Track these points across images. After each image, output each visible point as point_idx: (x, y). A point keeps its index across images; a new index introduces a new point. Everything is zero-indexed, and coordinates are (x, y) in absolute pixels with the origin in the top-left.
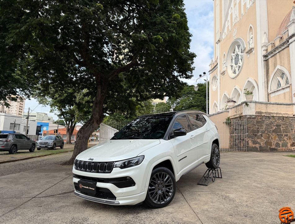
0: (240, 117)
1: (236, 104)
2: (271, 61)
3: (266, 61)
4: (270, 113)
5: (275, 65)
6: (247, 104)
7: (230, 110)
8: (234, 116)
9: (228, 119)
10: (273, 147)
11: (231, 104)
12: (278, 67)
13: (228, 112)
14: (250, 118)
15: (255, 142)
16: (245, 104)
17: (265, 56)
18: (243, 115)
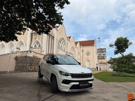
0: (25, 57)
1: (20, 51)
2: (34, 36)
3: (32, 36)
4: (37, 57)
5: (36, 39)
6: (31, 52)
7: (18, 53)
8: (21, 56)
9: (16, 57)
10: (36, 70)
11: (18, 50)
12: (37, 39)
13: (17, 53)
14: (31, 58)
15: (31, 68)
16: (30, 52)
17: (31, 34)
18: (28, 56)
